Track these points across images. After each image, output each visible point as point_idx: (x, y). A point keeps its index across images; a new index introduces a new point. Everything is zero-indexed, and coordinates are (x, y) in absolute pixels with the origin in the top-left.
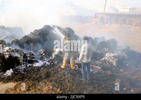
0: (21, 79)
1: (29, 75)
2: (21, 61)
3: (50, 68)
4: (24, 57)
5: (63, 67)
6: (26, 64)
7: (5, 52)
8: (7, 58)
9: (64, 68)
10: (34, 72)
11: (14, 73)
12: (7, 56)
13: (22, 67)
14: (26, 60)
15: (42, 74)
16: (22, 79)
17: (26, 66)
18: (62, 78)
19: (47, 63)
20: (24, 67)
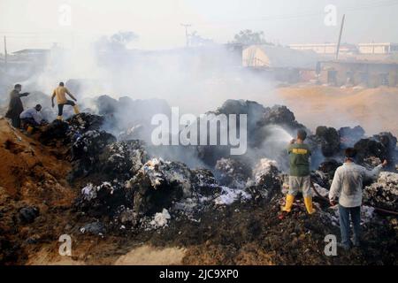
0: (193, 238)
1: (210, 227)
2: (185, 191)
3: (255, 208)
4: (192, 181)
5: (286, 208)
6: (197, 197)
7: (152, 171)
8: (157, 186)
9: (289, 211)
10: (220, 219)
11: (172, 218)
12: (157, 182)
13: (189, 204)
14: (197, 187)
15: (241, 228)
16: (196, 238)
17: (198, 202)
18: (292, 239)
19: (244, 193)
20: (194, 205)
